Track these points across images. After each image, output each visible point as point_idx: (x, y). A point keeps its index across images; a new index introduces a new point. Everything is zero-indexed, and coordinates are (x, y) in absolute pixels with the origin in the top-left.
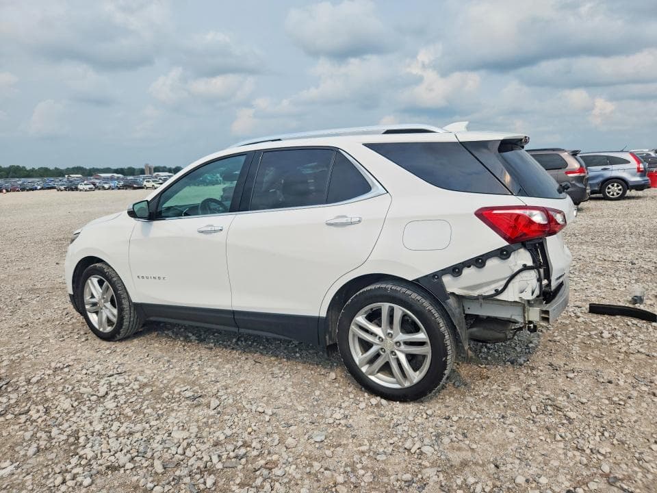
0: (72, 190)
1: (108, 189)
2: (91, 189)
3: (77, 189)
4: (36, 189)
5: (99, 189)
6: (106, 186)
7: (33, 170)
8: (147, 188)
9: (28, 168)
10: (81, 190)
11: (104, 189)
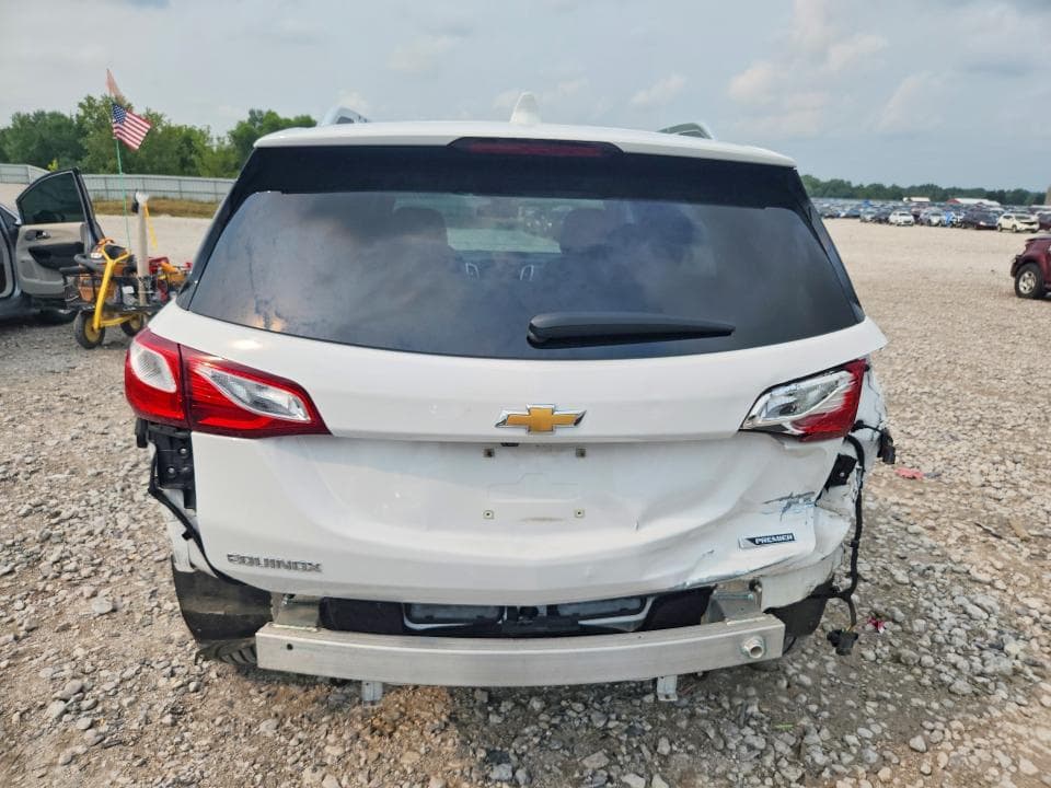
0: (880, 221)
1: (937, 225)
2: (907, 223)
3: (887, 221)
4: (838, 216)
5: (922, 224)
6: (935, 220)
7: (860, 188)
8: (1002, 229)
9: (855, 184)
10: (891, 224)
11: (929, 223)
